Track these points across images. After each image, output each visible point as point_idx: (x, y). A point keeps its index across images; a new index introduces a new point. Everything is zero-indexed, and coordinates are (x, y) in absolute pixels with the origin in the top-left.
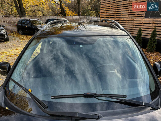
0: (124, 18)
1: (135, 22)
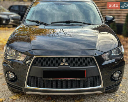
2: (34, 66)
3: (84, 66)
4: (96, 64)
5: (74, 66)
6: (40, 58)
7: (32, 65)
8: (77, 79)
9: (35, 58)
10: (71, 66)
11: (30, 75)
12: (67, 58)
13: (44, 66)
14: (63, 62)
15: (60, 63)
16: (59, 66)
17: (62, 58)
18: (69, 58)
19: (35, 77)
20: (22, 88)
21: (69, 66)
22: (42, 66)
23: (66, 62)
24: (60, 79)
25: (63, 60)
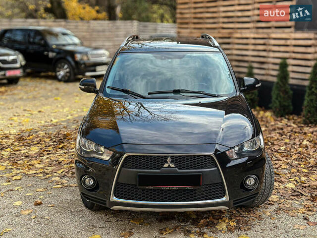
0: (244, 31)
1: (273, 42)
2: (125, 168)
3: (199, 168)
4: (216, 166)
5: (184, 168)
6: (134, 156)
7: (122, 166)
8: (189, 188)
9: (127, 157)
10: (179, 169)
11: (118, 181)
12: (173, 156)
13: (140, 168)
14: (167, 162)
15: (164, 165)
16: (162, 169)
17: (166, 157)
18: (176, 157)
19: (125, 184)
20: (105, 201)
21: (177, 169)
22: (136, 168)
23: (171, 162)
24: (163, 187)
25: (168, 160)
